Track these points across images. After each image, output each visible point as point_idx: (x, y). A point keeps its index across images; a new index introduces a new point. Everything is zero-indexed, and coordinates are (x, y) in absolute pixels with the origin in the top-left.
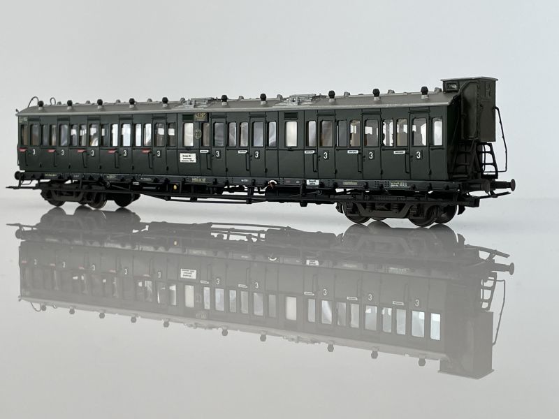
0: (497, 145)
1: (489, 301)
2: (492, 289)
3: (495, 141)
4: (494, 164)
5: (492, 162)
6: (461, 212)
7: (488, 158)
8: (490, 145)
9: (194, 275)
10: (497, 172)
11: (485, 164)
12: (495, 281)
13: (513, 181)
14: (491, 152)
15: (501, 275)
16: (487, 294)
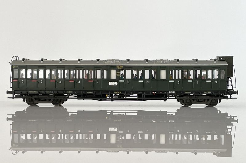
0: (233, 79)
1: (230, 132)
2: (231, 128)
3: (232, 77)
4: (232, 85)
5: (231, 84)
6: (220, 102)
7: (230, 83)
8: (231, 78)
9: (116, 130)
10: (233, 88)
11: (229, 85)
12: (232, 126)
13: (238, 91)
14: (231, 81)
15: (234, 123)
16: (229, 130)
